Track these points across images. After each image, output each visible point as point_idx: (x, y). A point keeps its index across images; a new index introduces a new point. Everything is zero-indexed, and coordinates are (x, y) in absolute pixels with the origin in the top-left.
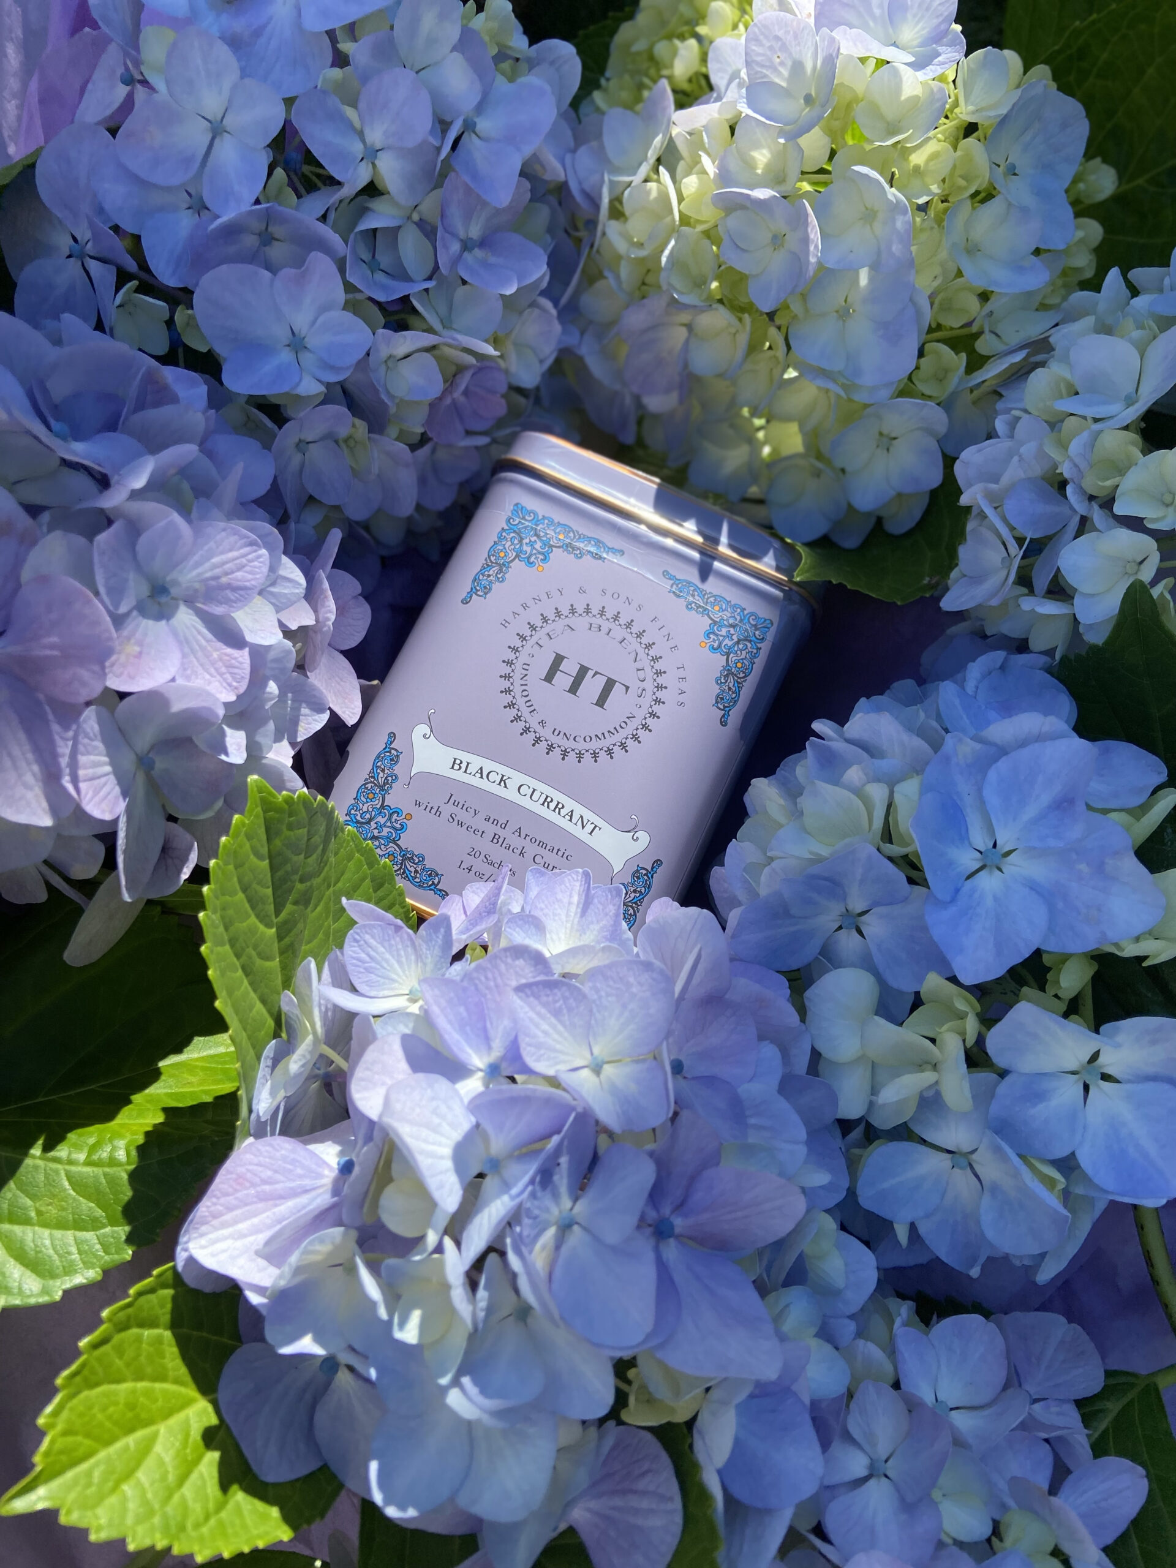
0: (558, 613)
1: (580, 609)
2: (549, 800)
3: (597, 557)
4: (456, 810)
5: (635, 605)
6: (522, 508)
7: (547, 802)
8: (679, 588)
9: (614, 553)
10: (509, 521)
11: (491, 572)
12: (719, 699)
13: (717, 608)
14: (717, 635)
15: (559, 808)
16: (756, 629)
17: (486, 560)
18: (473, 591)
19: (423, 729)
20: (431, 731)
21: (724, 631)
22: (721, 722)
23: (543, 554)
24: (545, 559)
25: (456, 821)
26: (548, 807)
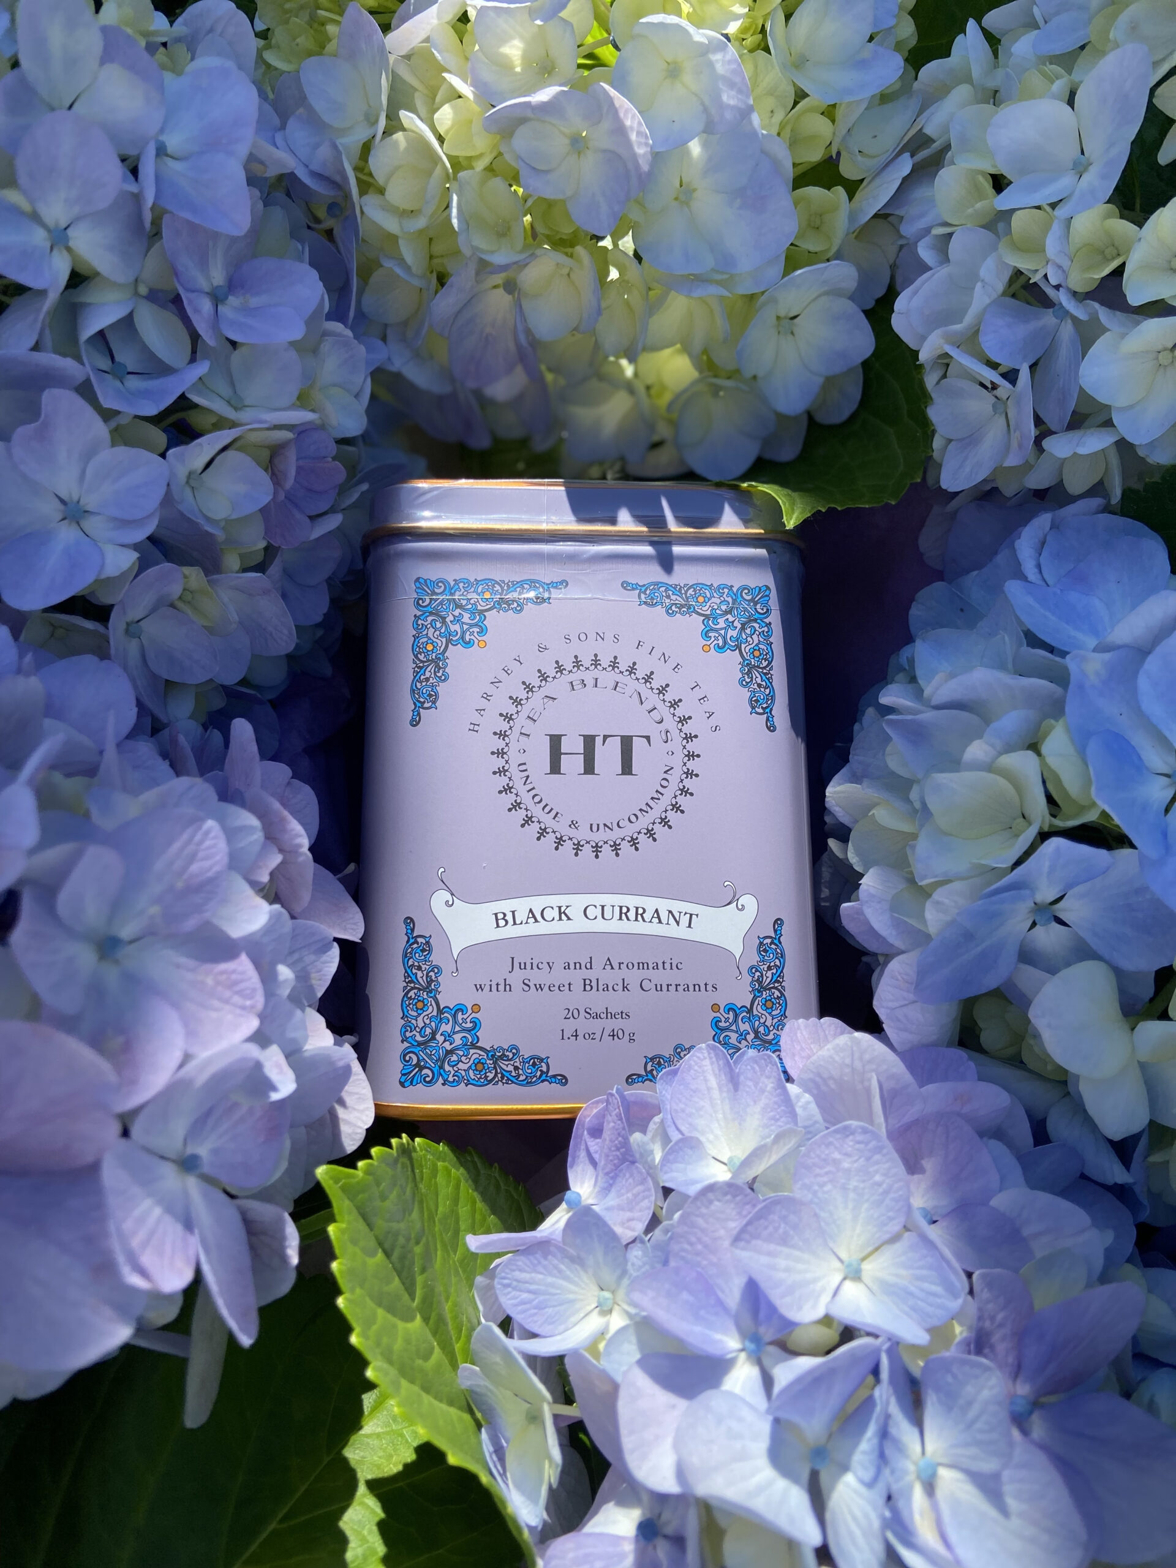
0: (529, 688)
1: (551, 672)
2: (624, 910)
3: (540, 601)
4: (527, 973)
5: (609, 637)
6: (425, 581)
7: (623, 913)
8: (649, 596)
9: (556, 587)
10: (418, 603)
11: (428, 674)
12: (753, 703)
13: (701, 599)
14: (716, 630)
15: (640, 914)
16: (756, 604)
17: (414, 662)
18: (419, 706)
19: (441, 897)
20: (452, 894)
21: (722, 623)
22: (768, 728)
23: (476, 625)
24: (483, 631)
25: (532, 987)
26: (628, 919)
